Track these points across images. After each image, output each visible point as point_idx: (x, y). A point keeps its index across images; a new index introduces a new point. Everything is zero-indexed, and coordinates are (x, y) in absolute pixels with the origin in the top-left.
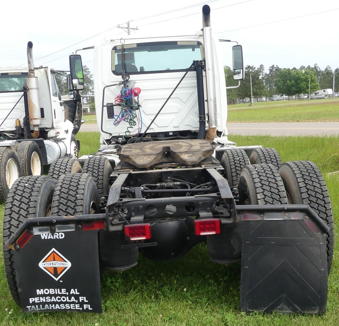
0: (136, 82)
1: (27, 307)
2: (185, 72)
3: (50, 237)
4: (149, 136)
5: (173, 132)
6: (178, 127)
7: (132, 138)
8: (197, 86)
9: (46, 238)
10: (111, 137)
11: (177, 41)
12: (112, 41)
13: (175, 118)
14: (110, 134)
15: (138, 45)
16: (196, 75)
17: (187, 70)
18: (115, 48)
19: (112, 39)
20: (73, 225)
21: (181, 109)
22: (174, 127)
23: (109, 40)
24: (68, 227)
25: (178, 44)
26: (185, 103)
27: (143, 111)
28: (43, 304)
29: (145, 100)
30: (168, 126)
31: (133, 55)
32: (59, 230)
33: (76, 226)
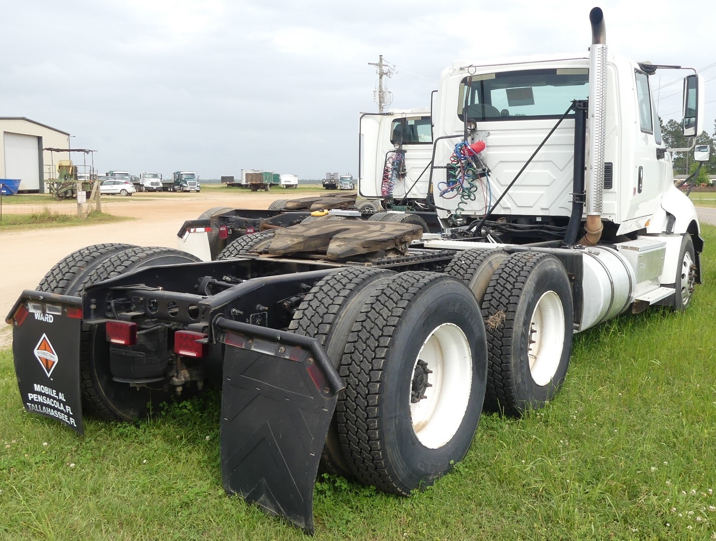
0: (491, 132)
1: (28, 404)
2: (558, 120)
3: (42, 319)
4: (503, 219)
5: (542, 217)
6: (547, 209)
7: (478, 219)
8: (574, 143)
9: (39, 319)
10: (449, 215)
11: (556, 69)
12: (461, 69)
13: (543, 194)
14: (449, 211)
15: (498, 75)
16: (574, 126)
17: (561, 117)
18: (464, 81)
19: (463, 66)
20: (59, 307)
21: (554, 180)
22: (542, 209)
23: (458, 69)
24: (55, 308)
25: (558, 73)
26: (562, 170)
27: (497, 179)
28: (42, 404)
29: (501, 162)
30: (532, 207)
31: (530, 91)
32: (49, 311)
33: (63, 309)
